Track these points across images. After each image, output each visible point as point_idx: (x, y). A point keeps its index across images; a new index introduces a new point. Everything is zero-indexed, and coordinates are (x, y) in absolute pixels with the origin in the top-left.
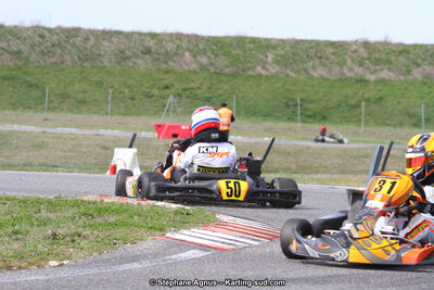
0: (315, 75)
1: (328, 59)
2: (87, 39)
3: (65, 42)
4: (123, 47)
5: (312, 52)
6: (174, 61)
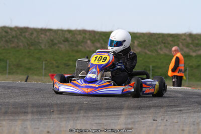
0: (162, 53)
1: (169, 44)
2: (32, 34)
3: (20, 35)
4: (52, 38)
5: (160, 40)
6: (81, 46)
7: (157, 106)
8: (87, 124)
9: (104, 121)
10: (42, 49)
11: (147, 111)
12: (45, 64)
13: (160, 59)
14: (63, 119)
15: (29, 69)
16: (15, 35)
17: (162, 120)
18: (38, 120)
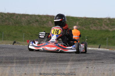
0: (92, 29)
1: (97, 24)
2: (17, 17)
3: (10, 18)
4: (29, 19)
5: (91, 21)
6: (46, 24)
7: (89, 60)
8: (48, 69)
9: (58, 68)
10: (23, 26)
11: (83, 63)
12: (24, 34)
13: (91, 33)
14: (34, 67)
15: (15, 37)
16: (7, 18)
17: (92, 68)
18: (20, 67)
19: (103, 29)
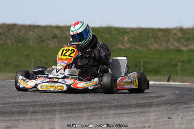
10: (30, 46)
12: (34, 61)
13: (151, 54)
15: (18, 66)
16: (2, 32)
19: (172, 47)
